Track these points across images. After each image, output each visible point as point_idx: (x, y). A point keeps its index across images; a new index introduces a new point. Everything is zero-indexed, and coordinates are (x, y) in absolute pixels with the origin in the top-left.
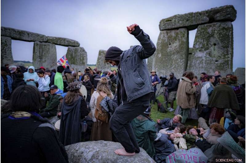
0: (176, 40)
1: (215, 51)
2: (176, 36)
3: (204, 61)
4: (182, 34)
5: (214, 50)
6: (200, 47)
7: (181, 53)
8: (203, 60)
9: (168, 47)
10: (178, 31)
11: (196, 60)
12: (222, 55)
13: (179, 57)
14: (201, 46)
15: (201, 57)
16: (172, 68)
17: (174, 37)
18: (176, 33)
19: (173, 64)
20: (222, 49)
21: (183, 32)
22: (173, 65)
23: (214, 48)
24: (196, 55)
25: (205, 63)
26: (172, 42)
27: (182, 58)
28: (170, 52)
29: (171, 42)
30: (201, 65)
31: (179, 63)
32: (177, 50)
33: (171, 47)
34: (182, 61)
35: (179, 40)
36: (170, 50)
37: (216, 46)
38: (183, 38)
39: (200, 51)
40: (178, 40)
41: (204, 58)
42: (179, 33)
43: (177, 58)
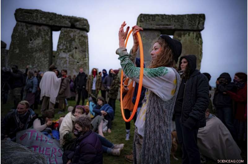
0: (38, 37)
2: (39, 32)
3: (68, 62)
4: (45, 32)
5: (76, 53)
6: (64, 48)
7: (45, 51)
8: (66, 60)
9: (29, 43)
10: (41, 28)
11: (60, 60)
12: (81, 57)
13: (42, 56)
14: (65, 47)
15: (65, 58)
16: (35, 66)
17: (36, 33)
18: (38, 30)
19: (35, 63)
20: (81, 52)
21: (46, 30)
22: (35, 64)
23: (76, 51)
24: (60, 55)
25: (69, 64)
27: (46, 57)
28: (31, 48)
29: (32, 38)
30: (65, 65)
31: (43, 62)
32: (41, 48)
33: (32, 43)
34: (46, 60)
35: (42, 37)
36: (31, 46)
38: (47, 36)
39: (64, 52)
40: (41, 38)
41: (67, 59)
42: (42, 30)
43: (40, 56)
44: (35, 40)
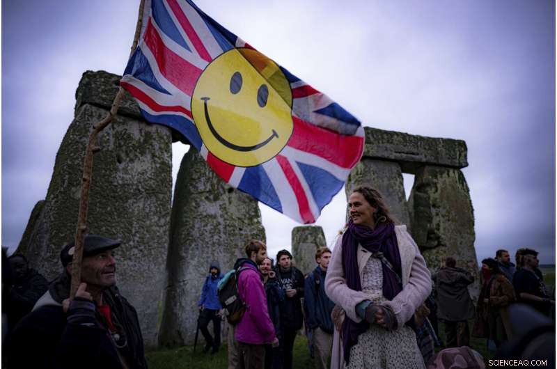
0: (142, 153)
1: (232, 204)
2: (145, 141)
3: (221, 227)
4: (162, 141)
5: (230, 203)
6: (208, 190)
7: (161, 196)
8: (219, 224)
9: (116, 170)
10: (153, 129)
11: (203, 224)
13: (153, 209)
14: (209, 187)
15: (214, 217)
16: (131, 243)
17: (139, 142)
18: (143, 134)
19: (134, 231)
21: (165, 137)
22: (135, 235)
23: (229, 198)
24: (201, 209)
25: (225, 233)
26: (127, 155)
27: (163, 213)
28: (123, 185)
29: (123, 155)
30: (216, 237)
31: (154, 228)
32: (151, 186)
33: (126, 171)
34: (162, 221)
35: (153, 156)
36: (123, 179)
37: (233, 195)
38: (165, 153)
39: (207, 198)
40: (149, 156)
41: (221, 220)
42: (155, 135)
43: (147, 210)
44: (132, 161)
